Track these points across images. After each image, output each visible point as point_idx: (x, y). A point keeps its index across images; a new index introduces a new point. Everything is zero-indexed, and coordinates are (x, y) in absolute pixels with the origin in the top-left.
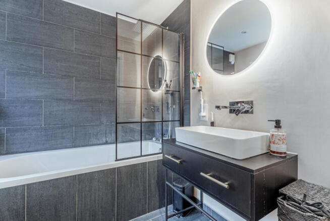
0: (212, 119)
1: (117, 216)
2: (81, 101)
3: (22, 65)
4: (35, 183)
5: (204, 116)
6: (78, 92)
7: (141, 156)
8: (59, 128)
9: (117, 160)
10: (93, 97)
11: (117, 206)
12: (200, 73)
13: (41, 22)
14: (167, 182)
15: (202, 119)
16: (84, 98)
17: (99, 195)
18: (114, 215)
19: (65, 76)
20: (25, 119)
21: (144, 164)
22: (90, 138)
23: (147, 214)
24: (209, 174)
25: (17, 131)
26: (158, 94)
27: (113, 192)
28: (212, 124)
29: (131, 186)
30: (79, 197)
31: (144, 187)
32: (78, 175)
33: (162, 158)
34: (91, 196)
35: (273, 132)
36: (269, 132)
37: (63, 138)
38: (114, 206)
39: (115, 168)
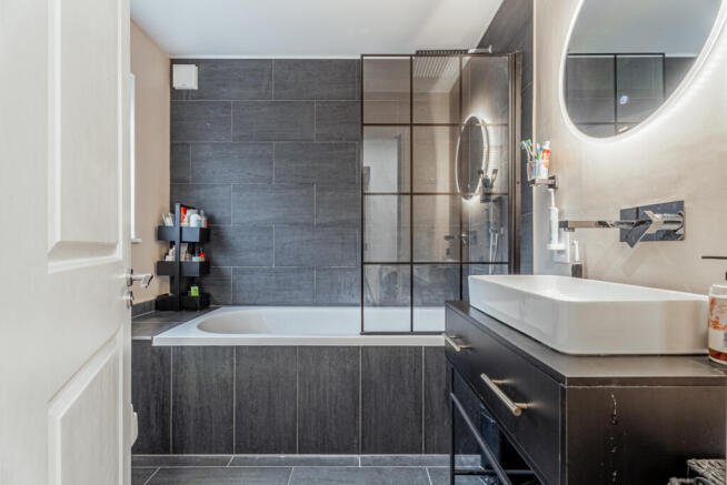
0: (577, 258)
1: (363, 437)
2: (325, 226)
3: (249, 174)
4: (245, 347)
5: (561, 252)
6: (321, 210)
7: (412, 333)
8: (293, 271)
9: (363, 333)
10: (344, 217)
11: (363, 420)
12: (548, 143)
13: (270, 104)
14: (452, 395)
15: (558, 258)
16: (329, 219)
17: (331, 390)
18: (356, 433)
19: (301, 184)
20: (253, 255)
21: (417, 349)
22: (339, 292)
23: (423, 455)
24: (500, 382)
25: (243, 272)
26: (473, 203)
27: (355, 392)
28: (577, 271)
29: (388, 389)
30: (301, 385)
31: (417, 397)
32: (300, 347)
33: (443, 344)
34: (318, 387)
35: (717, 291)
36: (706, 293)
37: (299, 288)
38: (356, 415)
39: (358, 347)
